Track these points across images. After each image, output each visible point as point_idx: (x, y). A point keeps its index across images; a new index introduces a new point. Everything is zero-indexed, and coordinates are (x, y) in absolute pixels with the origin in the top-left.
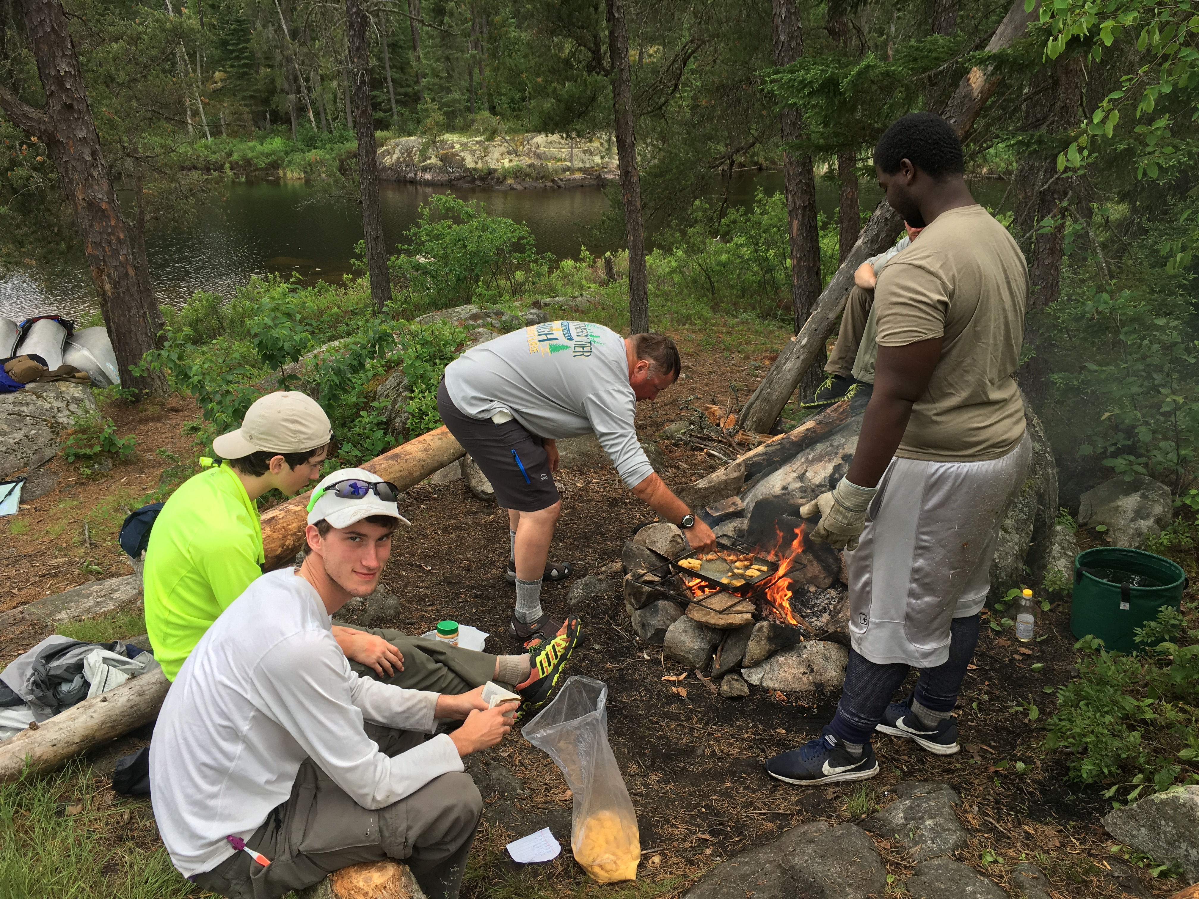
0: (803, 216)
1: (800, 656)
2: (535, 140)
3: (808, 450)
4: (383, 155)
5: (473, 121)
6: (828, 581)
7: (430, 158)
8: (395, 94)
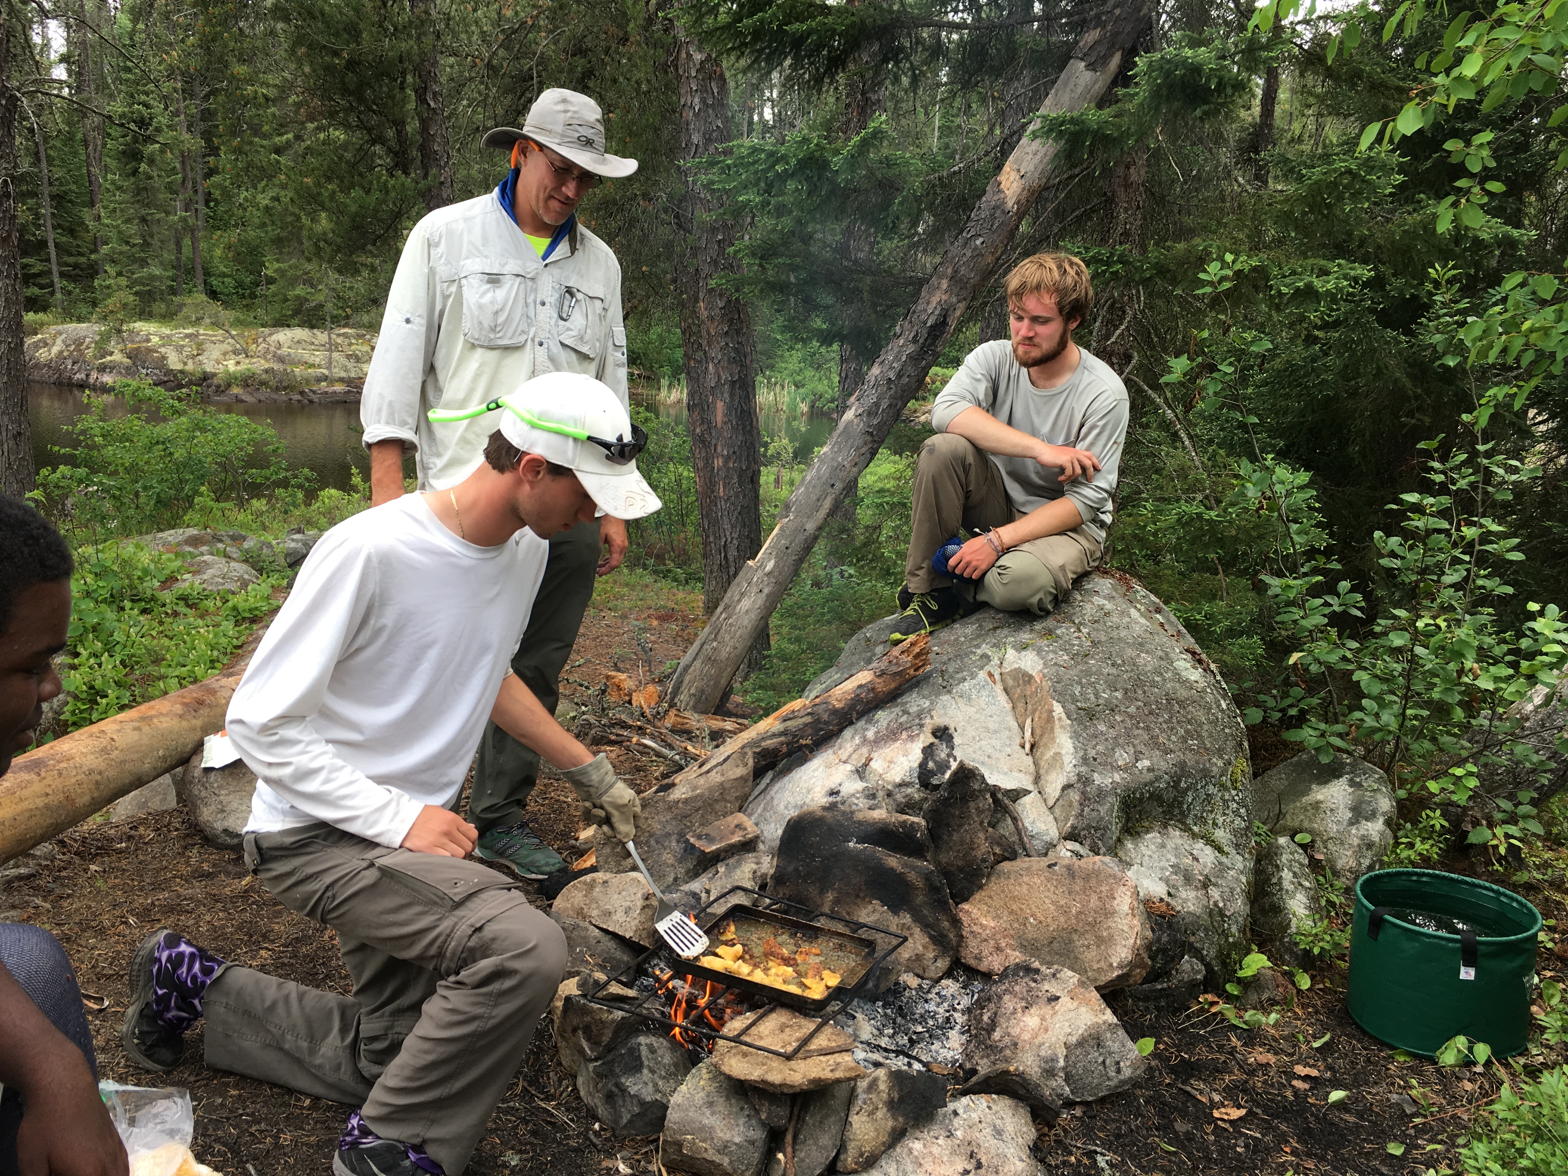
0: (732, 395)
1: (950, 1135)
2: (275, 337)
3: (861, 723)
4: (37, 346)
5: (181, 306)
6: (943, 964)
7: (111, 354)
8: (59, 264)
